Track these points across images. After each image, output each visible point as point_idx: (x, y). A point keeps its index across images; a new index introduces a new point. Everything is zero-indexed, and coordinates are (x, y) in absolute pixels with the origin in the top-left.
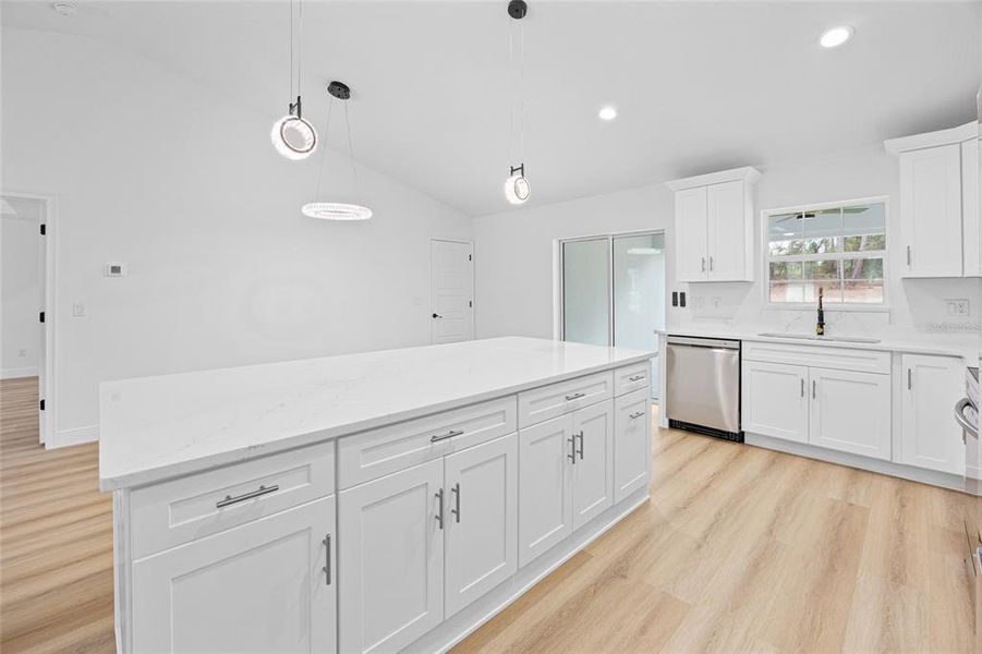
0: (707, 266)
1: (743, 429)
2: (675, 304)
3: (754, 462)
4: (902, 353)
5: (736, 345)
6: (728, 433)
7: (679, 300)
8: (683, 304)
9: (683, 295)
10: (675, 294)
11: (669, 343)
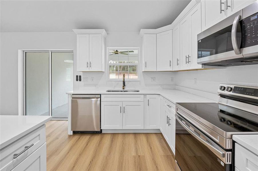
0: (89, 65)
1: (101, 129)
2: (77, 80)
3: (107, 140)
4: (146, 95)
5: (99, 96)
6: (96, 131)
7: (79, 78)
8: (80, 80)
9: (80, 77)
10: (77, 76)
11: (73, 98)
